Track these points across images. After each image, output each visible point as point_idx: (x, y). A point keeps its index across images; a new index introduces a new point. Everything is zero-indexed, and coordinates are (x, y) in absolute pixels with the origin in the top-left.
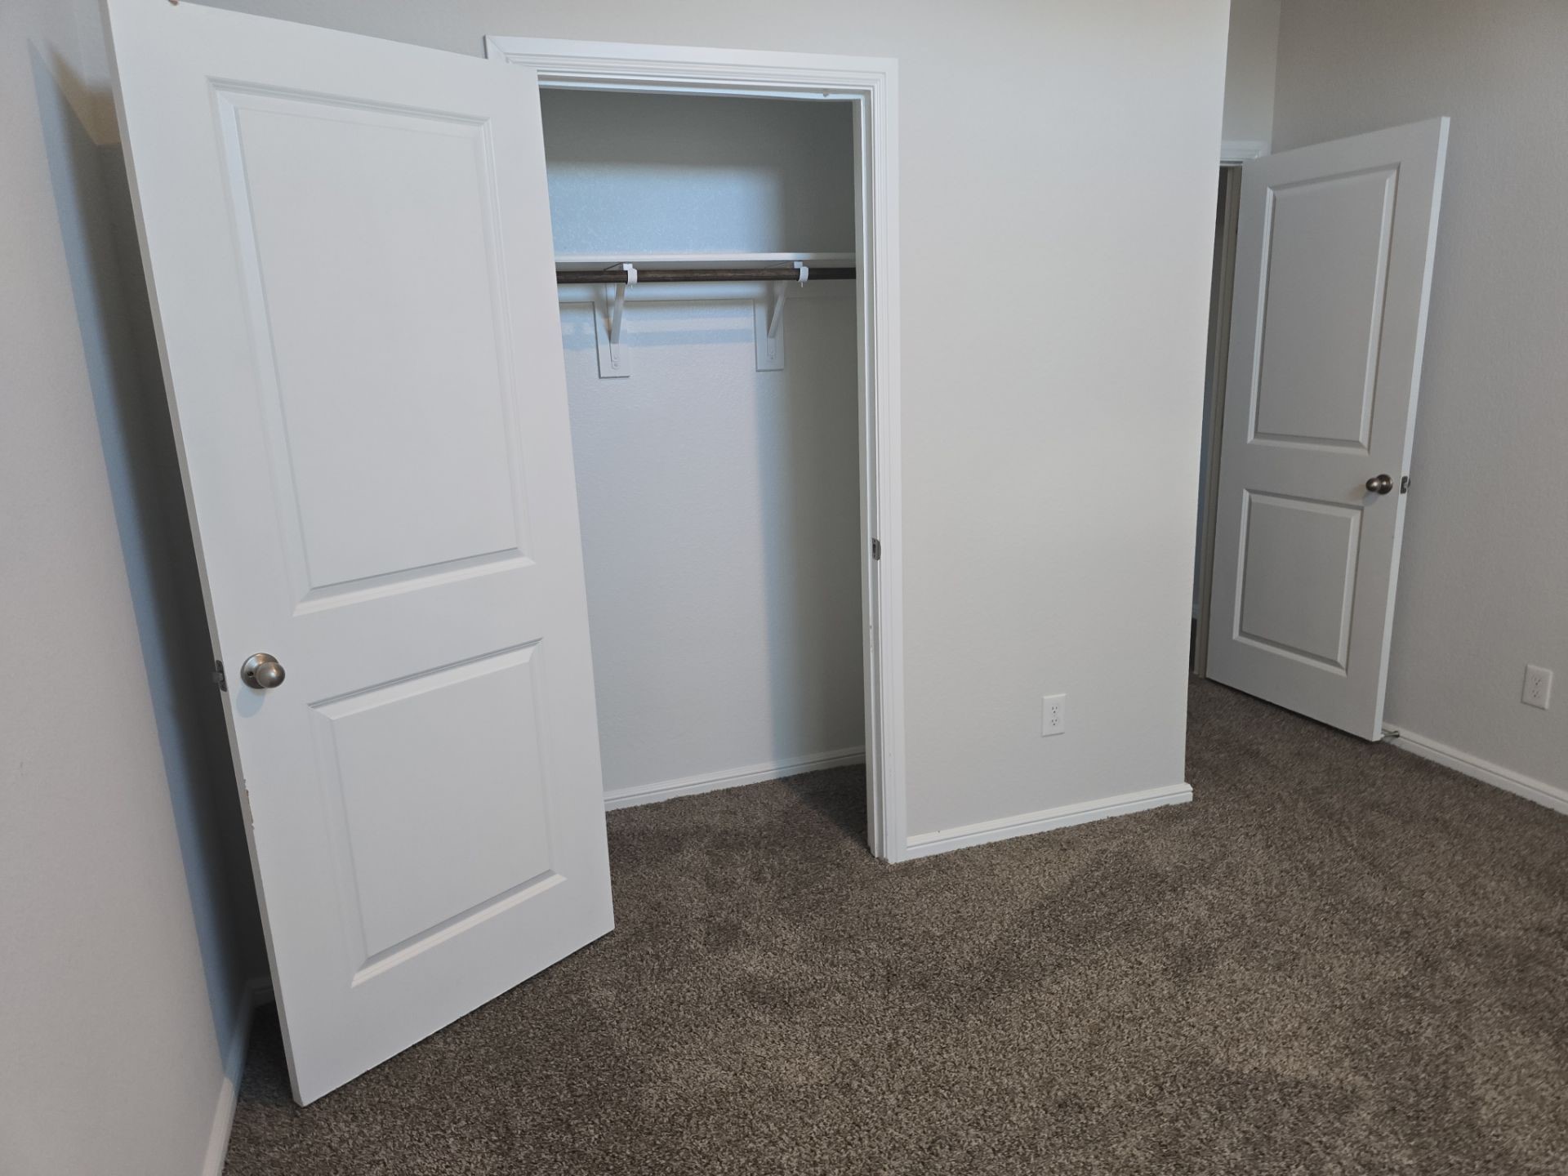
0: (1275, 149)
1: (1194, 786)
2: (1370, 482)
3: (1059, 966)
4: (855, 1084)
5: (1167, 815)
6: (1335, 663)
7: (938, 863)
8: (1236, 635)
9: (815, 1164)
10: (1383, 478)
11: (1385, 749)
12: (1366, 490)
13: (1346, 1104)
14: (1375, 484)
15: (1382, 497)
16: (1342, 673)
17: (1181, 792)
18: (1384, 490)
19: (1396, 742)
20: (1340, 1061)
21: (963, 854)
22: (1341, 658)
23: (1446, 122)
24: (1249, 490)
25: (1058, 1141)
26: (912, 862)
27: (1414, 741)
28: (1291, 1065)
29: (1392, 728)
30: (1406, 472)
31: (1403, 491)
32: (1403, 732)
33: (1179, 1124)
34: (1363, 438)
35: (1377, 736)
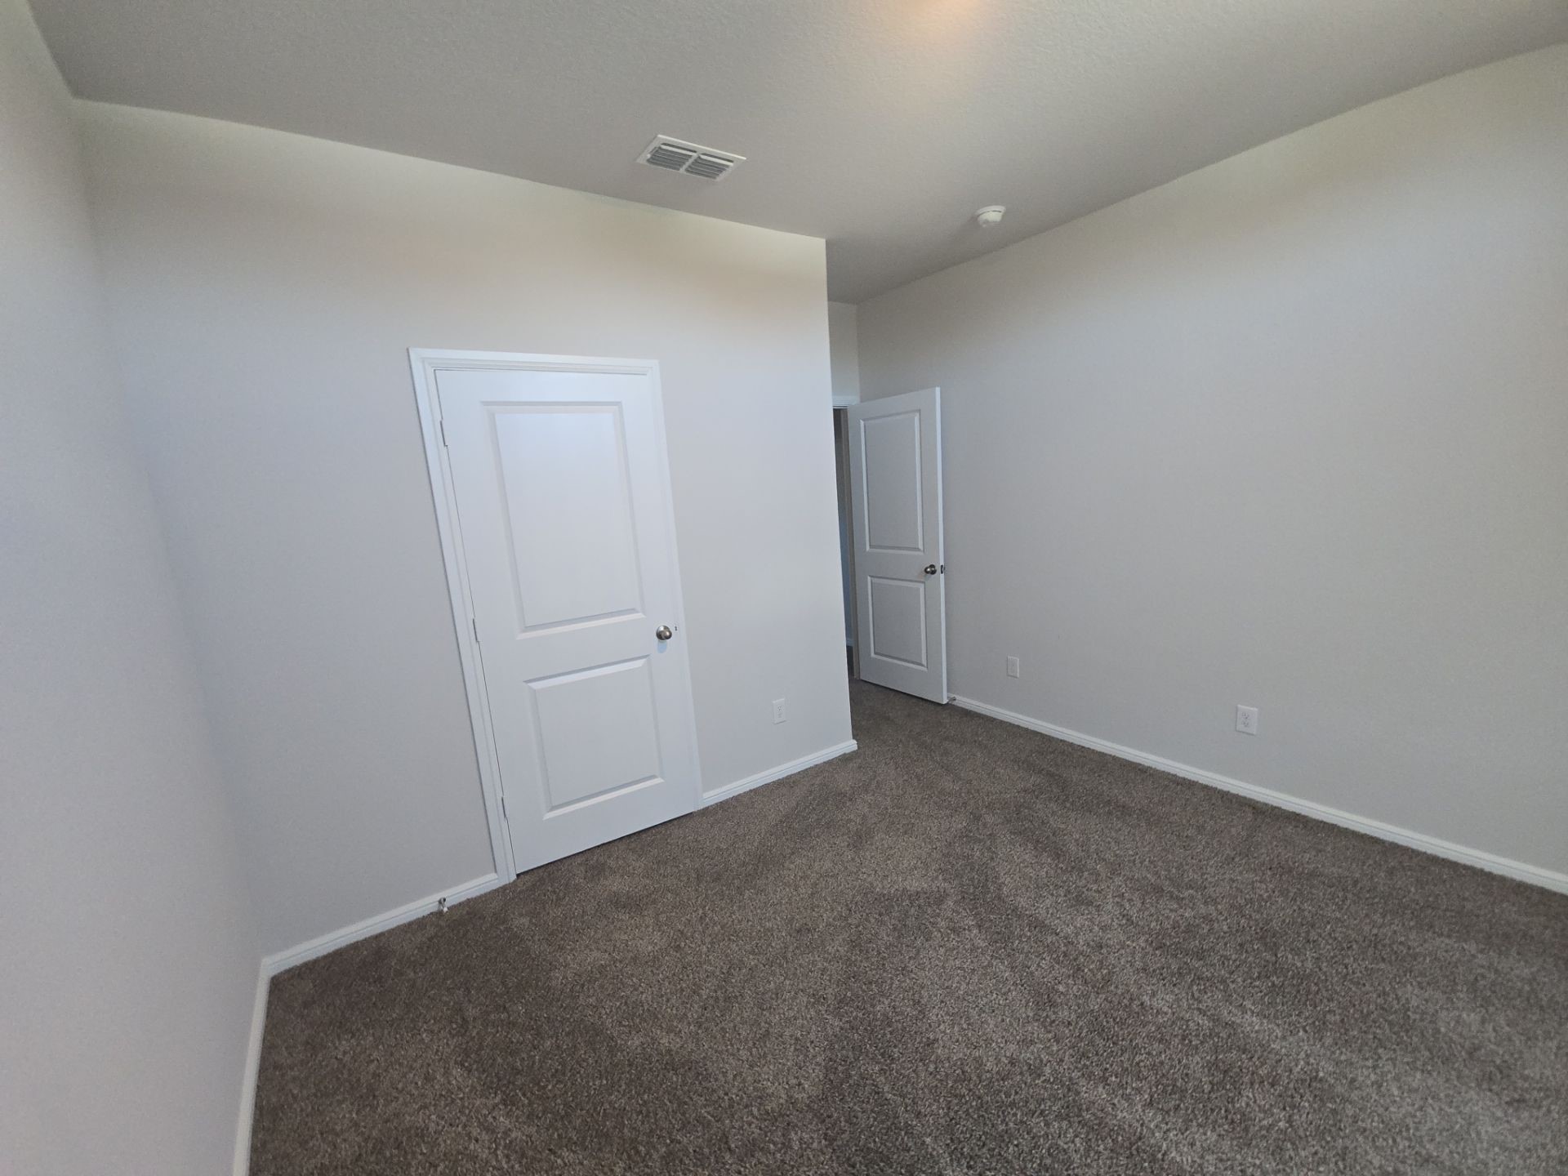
0: (862, 401)
1: (857, 741)
2: (927, 568)
3: (793, 853)
4: (683, 945)
5: (845, 759)
6: (922, 665)
7: (722, 806)
8: (873, 655)
10: (932, 566)
11: (950, 707)
12: (924, 573)
13: (940, 900)
14: (929, 570)
15: (933, 576)
16: (924, 669)
17: (851, 745)
18: (933, 572)
19: (955, 703)
20: (937, 877)
21: (736, 798)
22: (924, 663)
23: (938, 389)
24: (871, 576)
25: (798, 952)
26: (707, 808)
27: (965, 702)
28: (914, 884)
29: (953, 696)
30: (942, 563)
31: (942, 572)
32: (957, 697)
33: (860, 929)
34: (921, 547)
35: (945, 701)
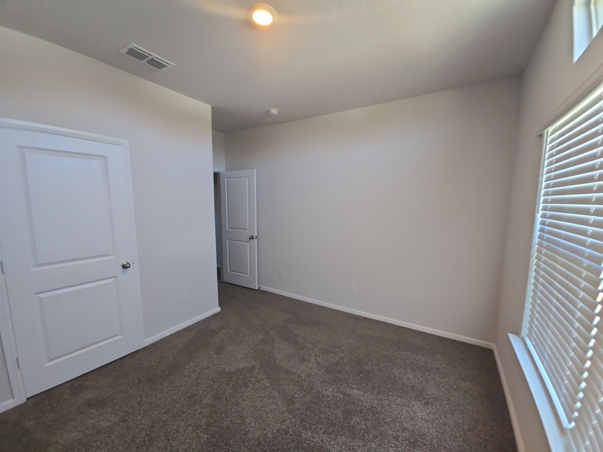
0: (226, 170)
1: (221, 307)
2: (250, 237)
3: (189, 361)
4: (127, 418)
5: (215, 315)
6: (248, 274)
7: (154, 345)
8: (229, 271)
9: (114, 448)
10: (252, 236)
11: (259, 290)
12: (249, 239)
13: (253, 368)
14: (251, 237)
15: (253, 240)
16: (249, 276)
17: (218, 309)
18: (253, 238)
19: (261, 289)
20: (251, 360)
21: (162, 340)
22: (249, 273)
23: (255, 170)
24: (229, 240)
25: (189, 407)
26: (146, 347)
27: (264, 288)
28: (241, 365)
29: (259, 286)
30: (256, 235)
31: (256, 239)
32: (261, 286)
33: (218, 390)
34: (248, 228)
35: (257, 288)
